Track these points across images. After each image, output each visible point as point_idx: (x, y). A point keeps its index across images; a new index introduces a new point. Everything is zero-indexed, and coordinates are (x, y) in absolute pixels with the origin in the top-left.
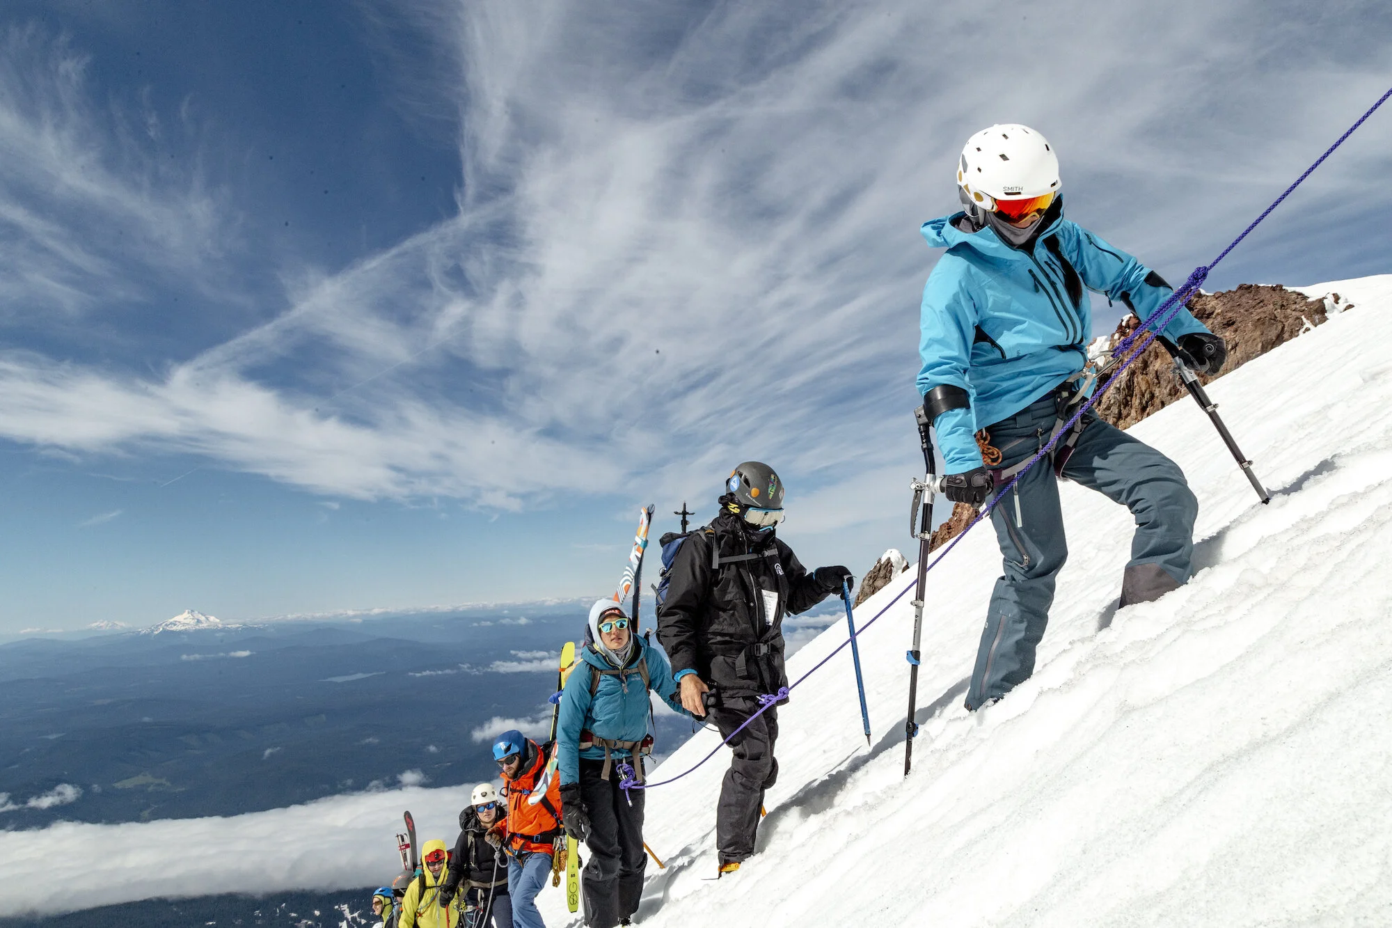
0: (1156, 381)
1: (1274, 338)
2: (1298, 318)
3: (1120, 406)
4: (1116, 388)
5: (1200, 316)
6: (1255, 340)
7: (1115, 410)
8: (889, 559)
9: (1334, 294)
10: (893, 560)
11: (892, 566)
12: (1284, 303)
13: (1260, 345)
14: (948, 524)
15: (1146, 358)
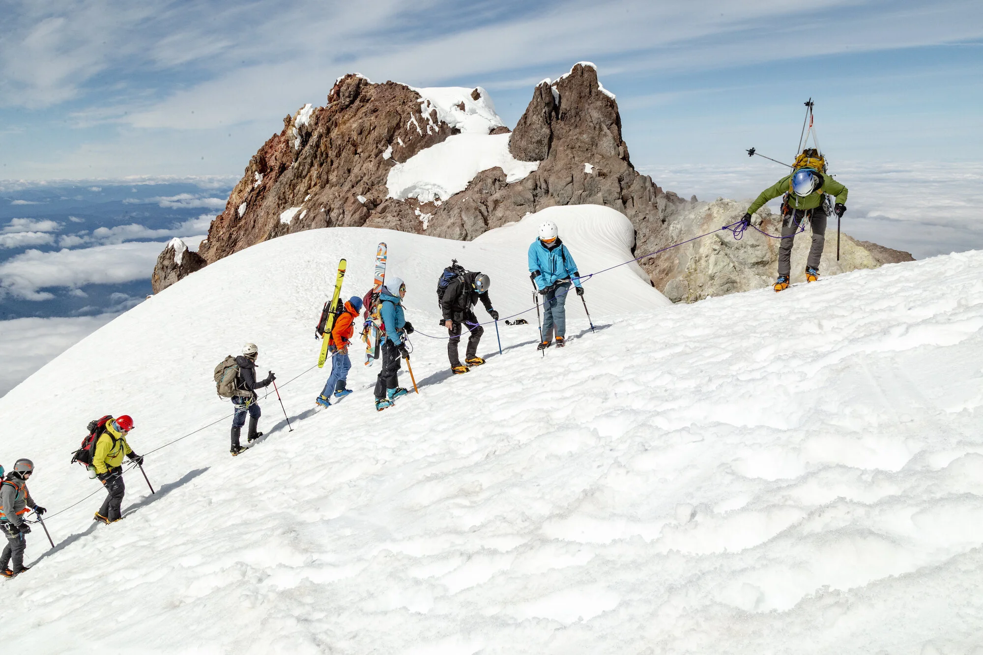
0: (330, 146)
1: (395, 126)
2: (409, 114)
3: (312, 157)
4: (310, 145)
5: (362, 100)
6: (384, 125)
7: (309, 160)
8: (173, 246)
9: (428, 101)
10: (175, 247)
11: (175, 251)
12: (405, 101)
13: (387, 129)
14: (221, 216)
15: (330, 126)
